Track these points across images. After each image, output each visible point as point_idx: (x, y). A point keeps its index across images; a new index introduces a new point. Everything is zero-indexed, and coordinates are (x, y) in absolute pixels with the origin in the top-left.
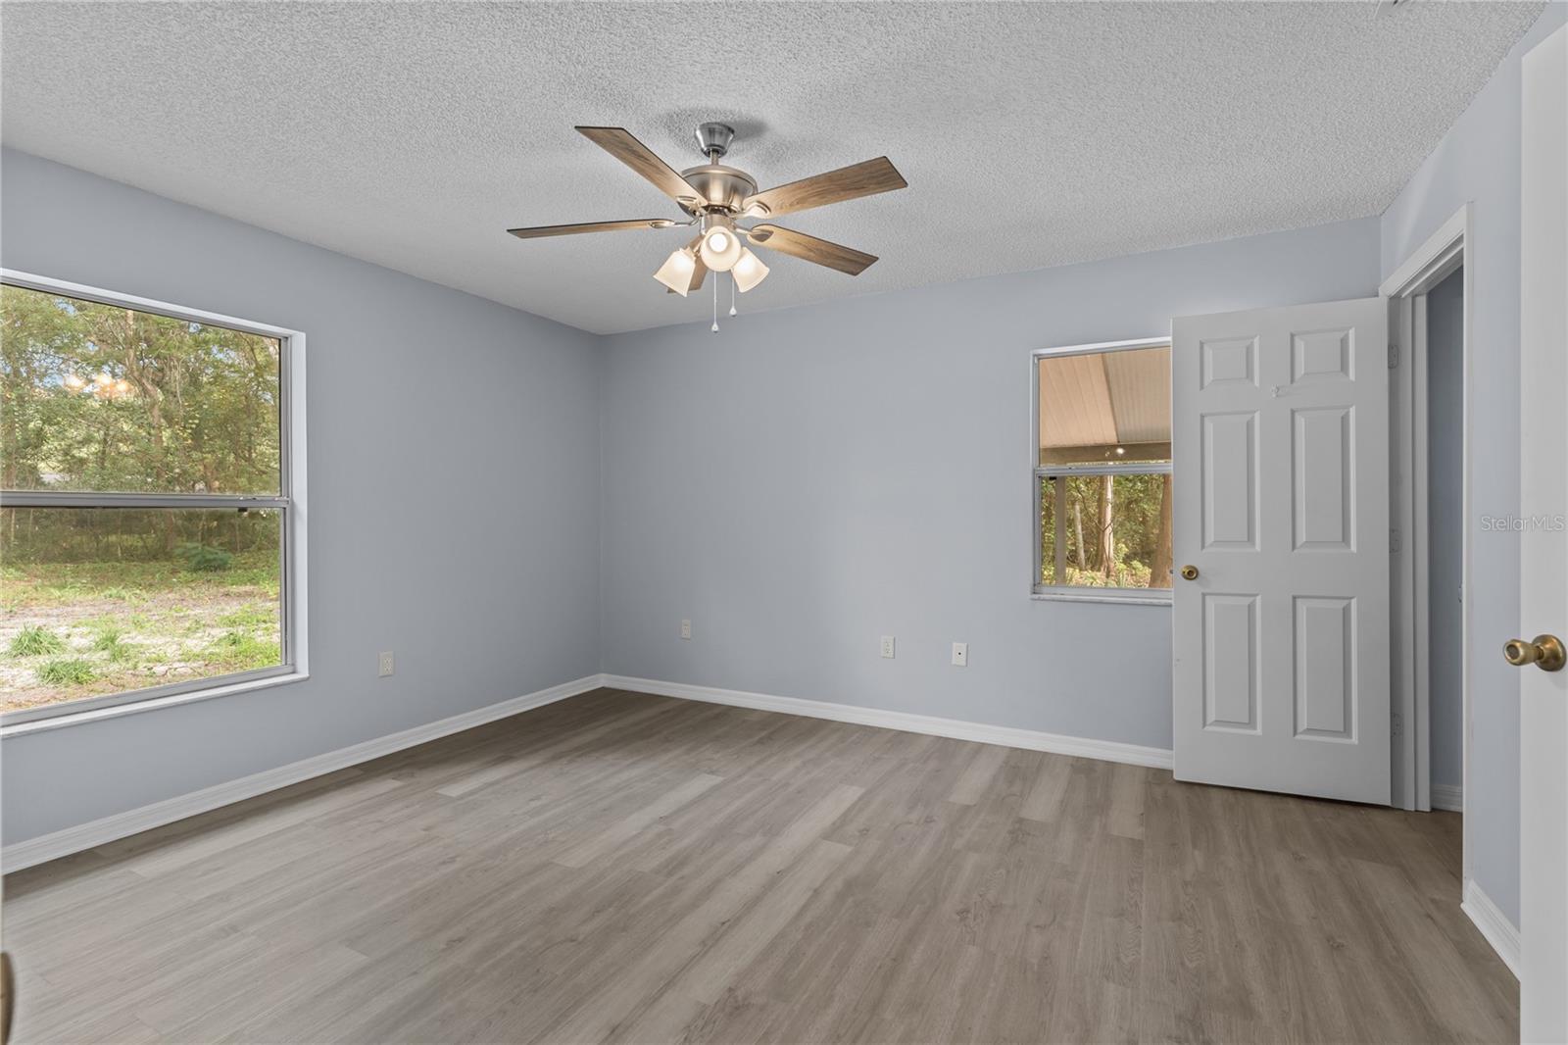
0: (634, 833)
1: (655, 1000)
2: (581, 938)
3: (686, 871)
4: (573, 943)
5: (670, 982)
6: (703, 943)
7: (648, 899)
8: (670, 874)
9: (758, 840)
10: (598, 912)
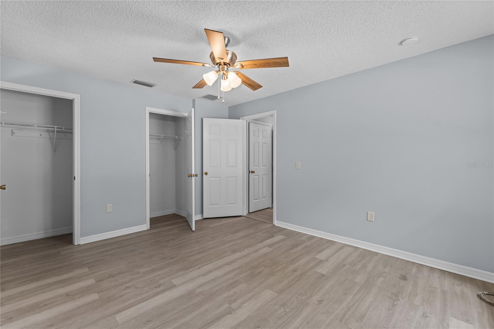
0: (245, 305)
1: (248, 254)
2: (263, 267)
3: (231, 281)
4: (266, 266)
5: (244, 256)
6: (235, 261)
7: (245, 274)
8: (237, 281)
9: (198, 290)
10: (259, 273)
